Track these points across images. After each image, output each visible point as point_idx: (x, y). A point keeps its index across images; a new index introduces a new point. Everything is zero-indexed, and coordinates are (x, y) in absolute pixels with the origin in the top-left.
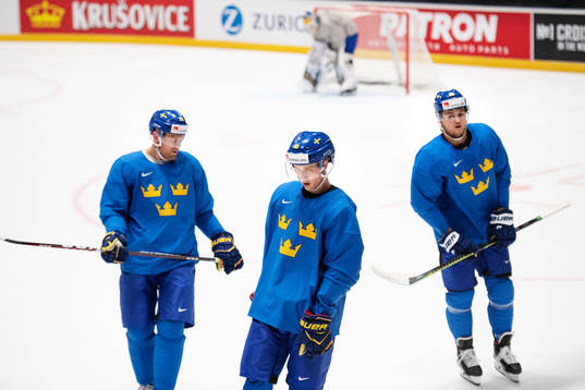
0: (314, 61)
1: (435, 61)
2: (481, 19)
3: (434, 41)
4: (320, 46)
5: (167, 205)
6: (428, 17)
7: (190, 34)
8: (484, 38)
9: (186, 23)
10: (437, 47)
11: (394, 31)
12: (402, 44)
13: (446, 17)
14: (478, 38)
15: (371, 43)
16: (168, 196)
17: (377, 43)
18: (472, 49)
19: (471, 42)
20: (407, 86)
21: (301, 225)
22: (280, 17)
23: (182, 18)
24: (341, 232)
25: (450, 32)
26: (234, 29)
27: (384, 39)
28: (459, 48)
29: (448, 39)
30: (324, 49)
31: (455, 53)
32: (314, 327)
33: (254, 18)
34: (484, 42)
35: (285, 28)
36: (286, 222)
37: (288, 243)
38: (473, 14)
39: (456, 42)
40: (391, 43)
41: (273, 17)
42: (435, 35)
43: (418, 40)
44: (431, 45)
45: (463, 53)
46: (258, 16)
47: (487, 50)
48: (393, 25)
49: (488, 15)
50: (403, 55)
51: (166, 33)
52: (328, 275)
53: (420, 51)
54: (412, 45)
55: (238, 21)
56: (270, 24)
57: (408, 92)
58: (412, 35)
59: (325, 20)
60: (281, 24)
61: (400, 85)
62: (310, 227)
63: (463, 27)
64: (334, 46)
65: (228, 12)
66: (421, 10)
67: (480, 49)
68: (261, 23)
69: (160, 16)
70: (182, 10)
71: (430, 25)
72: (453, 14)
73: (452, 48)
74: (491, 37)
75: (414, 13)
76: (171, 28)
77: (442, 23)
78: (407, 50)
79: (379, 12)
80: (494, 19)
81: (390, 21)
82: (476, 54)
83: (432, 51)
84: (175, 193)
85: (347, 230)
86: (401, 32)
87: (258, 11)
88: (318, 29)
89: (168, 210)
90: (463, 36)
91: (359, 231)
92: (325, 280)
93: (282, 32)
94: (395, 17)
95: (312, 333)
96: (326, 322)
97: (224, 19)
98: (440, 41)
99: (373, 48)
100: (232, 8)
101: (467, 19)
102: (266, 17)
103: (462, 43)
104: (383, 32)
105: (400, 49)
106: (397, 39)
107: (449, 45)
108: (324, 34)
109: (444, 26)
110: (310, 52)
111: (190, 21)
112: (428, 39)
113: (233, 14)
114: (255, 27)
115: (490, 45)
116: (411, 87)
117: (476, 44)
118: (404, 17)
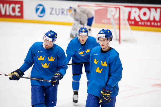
0: (74, 29)
1: (132, 29)
2: (153, 10)
3: (132, 20)
4: (77, 22)
5: (46, 64)
6: (129, 9)
7: (21, 17)
8: (154, 18)
9: (19, 12)
10: (133, 23)
11: (114, 16)
12: (117, 22)
13: (137, 10)
14: (152, 19)
15: (103, 21)
16: (46, 61)
17: (106, 21)
18: (149, 24)
19: (148, 20)
20: (119, 40)
21: (102, 62)
22: (62, 9)
23: (17, 10)
24: (115, 64)
25: (139, 16)
26: (42, 15)
27: (109, 19)
28: (143, 23)
29: (138, 19)
30: (78, 24)
31: (141, 25)
32: (106, 94)
33: (51, 10)
34: (154, 21)
35: (64, 14)
36: (97, 61)
37: (98, 68)
38: (149, 8)
39: (141, 21)
40: (112, 21)
41: (59, 9)
42: (132, 18)
43: (124, 20)
44: (130, 22)
45: (145, 26)
46: (53, 9)
47: (156, 24)
48: (113, 13)
49: (156, 9)
50: (118, 26)
51: (10, 16)
52: (111, 77)
53: (125, 25)
54: (122, 22)
55: (43, 11)
56: (58, 13)
57: (120, 43)
58: (122, 17)
59: (78, 10)
60: (62, 13)
61: (117, 40)
62: (105, 63)
63: (145, 14)
64: (82, 22)
65: (38, 7)
66: (125, 6)
67: (153, 24)
68: (54, 12)
69: (7, 9)
70: (18, 6)
71: (130, 13)
72: (140, 8)
73: (140, 23)
74: (157, 19)
75: (122, 8)
76: (13, 14)
77: (135, 12)
78: (119, 24)
79: (107, 7)
80: (159, 10)
81: (112, 11)
82: (151, 26)
83: (131, 25)
84: (49, 60)
85: (117, 63)
86: (117, 16)
87: (52, 7)
88: (75, 14)
89: (45, 66)
90: (145, 18)
91: (121, 63)
92: (110, 79)
93: (63, 16)
94: (114, 9)
95: (105, 96)
96: (110, 93)
97: (37, 10)
98: (135, 20)
99: (104, 23)
100: (40, 5)
101: (146, 10)
102: (56, 9)
103: (144, 21)
104: (109, 16)
105: (116, 24)
106: (115, 19)
107: (138, 22)
108: (77, 17)
109: (136, 13)
110: (73, 25)
111: (21, 11)
112: (129, 19)
113: (41, 8)
114: (51, 14)
115: (157, 22)
116: (121, 41)
117: (151, 22)
118: (118, 9)
